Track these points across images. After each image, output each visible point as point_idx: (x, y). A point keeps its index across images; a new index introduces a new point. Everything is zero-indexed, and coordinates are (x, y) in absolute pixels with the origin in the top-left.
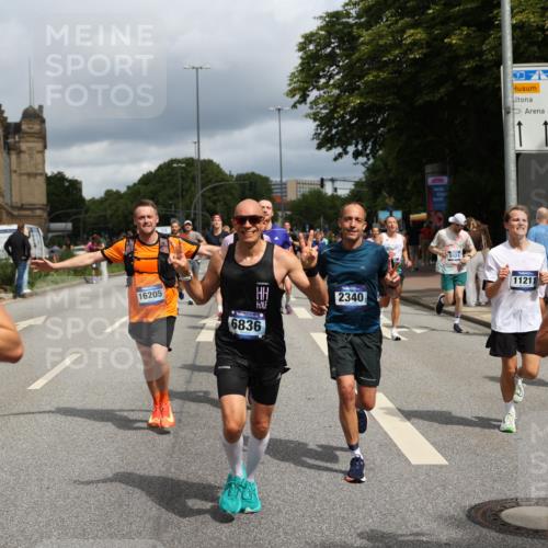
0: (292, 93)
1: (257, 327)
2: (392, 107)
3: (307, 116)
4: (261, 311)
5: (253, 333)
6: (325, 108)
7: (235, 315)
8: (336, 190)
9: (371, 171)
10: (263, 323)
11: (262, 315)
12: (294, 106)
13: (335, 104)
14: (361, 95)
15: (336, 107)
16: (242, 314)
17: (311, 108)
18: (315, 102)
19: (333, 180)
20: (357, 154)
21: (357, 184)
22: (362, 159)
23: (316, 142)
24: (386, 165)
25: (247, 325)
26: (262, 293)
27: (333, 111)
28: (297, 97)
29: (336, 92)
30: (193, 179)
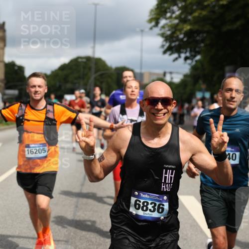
0: (150, 21)
1: (160, 209)
2: (207, 32)
3: (159, 35)
4: (165, 193)
5: (155, 215)
6: (169, 30)
7: (138, 196)
8: (172, 78)
9: (194, 68)
10: (166, 206)
11: (165, 198)
12: (151, 29)
13: (175, 28)
14: (191, 24)
15: (176, 30)
16: (146, 196)
17: (161, 30)
18: (163, 27)
19: (171, 73)
20: (186, 59)
21: (185, 76)
22: (189, 61)
23: (163, 50)
24: (202, 65)
25: (150, 207)
26: (169, 176)
27: (173, 33)
28: (153, 23)
29: (176, 21)
30: (90, 69)
